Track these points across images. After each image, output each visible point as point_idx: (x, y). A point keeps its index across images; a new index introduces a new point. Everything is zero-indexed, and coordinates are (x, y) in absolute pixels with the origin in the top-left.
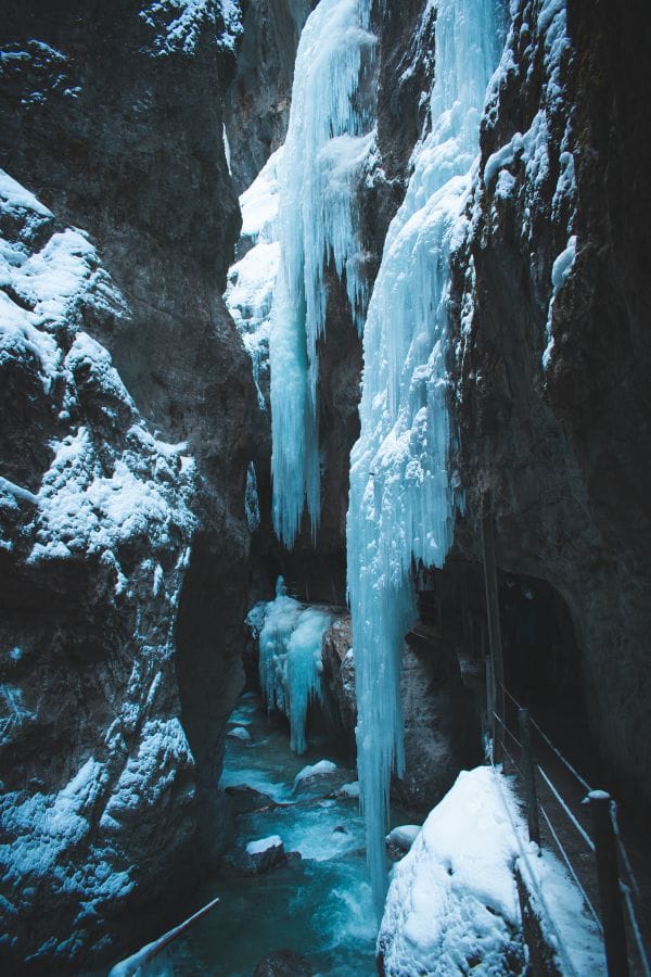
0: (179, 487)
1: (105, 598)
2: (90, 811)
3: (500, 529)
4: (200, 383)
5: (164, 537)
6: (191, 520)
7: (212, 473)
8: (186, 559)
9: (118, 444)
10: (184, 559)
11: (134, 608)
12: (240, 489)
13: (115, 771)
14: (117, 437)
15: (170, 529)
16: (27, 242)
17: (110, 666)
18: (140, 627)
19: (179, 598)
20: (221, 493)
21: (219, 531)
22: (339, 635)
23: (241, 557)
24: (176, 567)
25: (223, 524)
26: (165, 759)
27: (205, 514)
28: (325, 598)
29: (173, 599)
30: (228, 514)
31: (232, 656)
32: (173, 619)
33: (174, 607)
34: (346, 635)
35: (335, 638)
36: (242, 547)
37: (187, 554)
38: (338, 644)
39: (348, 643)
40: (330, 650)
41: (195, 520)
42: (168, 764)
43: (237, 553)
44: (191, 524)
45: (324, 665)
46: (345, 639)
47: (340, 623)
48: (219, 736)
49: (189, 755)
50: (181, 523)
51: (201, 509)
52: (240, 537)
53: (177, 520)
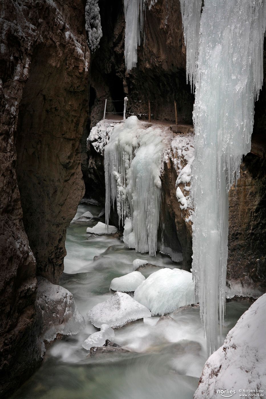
8: (26, 71)
10: (22, 70)
19: (19, 109)
20: (59, 4)
21: (58, 44)
22: (177, 152)
23: (81, 71)
24: (16, 78)
25: (62, 37)
26: (8, 255)
27: (44, 25)
28: (166, 117)
29: (13, 109)
30: (67, 26)
31: (72, 167)
32: (13, 128)
33: (15, 117)
34: (184, 153)
35: (173, 155)
36: (82, 61)
37: (27, 66)
38: (175, 161)
39: (185, 161)
40: (169, 166)
41: (34, 31)
42: (11, 260)
43: (77, 67)
44: (31, 35)
45: (162, 181)
46: (183, 157)
47: (178, 141)
48: (60, 240)
49: (31, 254)
50: (20, 34)
51: (40, 20)
52: (80, 51)
53: (16, 31)
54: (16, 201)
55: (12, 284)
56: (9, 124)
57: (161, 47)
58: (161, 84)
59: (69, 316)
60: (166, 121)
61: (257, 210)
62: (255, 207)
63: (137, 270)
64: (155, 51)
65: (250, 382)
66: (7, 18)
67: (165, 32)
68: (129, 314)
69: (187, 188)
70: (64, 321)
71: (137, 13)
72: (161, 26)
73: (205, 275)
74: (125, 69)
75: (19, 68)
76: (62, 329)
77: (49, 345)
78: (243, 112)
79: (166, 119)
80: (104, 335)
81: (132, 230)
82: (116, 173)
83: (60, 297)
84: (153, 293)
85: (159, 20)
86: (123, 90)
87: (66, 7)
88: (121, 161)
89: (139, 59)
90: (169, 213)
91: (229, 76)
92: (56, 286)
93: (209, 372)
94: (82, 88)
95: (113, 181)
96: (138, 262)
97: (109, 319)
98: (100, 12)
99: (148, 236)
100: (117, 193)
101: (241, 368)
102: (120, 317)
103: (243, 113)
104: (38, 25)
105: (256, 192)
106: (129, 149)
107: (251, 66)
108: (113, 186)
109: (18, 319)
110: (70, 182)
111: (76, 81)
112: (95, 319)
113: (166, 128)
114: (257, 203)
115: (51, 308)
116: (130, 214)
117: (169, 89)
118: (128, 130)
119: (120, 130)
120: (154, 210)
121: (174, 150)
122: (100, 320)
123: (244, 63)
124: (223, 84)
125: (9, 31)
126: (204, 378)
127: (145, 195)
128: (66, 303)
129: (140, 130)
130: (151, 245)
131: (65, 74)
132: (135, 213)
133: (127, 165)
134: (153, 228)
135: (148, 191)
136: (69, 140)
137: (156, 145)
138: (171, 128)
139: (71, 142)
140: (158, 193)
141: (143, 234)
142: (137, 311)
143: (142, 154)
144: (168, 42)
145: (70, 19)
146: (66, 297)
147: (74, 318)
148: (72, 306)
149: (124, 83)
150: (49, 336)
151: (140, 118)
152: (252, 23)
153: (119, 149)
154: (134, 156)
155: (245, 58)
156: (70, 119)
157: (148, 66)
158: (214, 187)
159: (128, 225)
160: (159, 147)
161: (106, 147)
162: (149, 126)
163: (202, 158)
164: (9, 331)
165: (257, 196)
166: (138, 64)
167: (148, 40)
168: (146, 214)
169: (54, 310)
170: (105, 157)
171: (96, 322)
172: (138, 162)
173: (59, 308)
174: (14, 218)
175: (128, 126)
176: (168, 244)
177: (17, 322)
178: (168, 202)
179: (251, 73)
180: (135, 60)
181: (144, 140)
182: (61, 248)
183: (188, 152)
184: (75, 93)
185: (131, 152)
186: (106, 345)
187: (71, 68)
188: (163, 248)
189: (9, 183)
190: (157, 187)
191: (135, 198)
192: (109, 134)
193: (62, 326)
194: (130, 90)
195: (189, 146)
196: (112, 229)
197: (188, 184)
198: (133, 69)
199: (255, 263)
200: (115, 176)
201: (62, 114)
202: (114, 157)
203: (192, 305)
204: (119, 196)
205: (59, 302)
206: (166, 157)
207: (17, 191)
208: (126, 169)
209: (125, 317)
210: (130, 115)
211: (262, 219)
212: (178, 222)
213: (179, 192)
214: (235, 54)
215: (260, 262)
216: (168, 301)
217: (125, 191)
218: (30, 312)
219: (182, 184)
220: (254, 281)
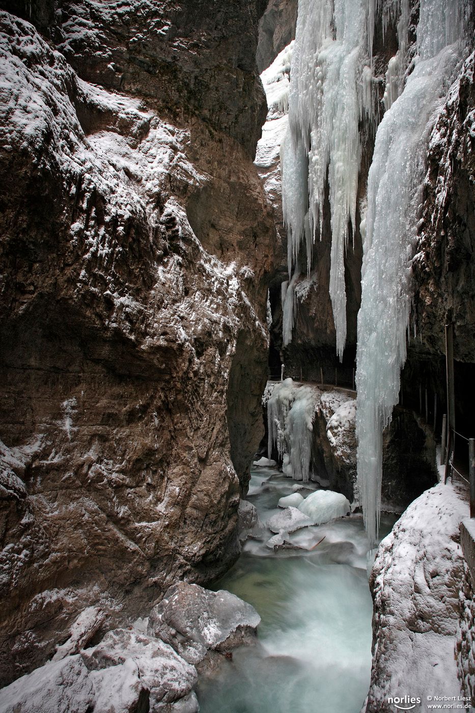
0: (228, 299)
1: (186, 373)
2: (181, 503)
3: (457, 333)
4: (239, 227)
5: (221, 334)
6: (236, 322)
7: (248, 290)
8: (234, 349)
9: (192, 271)
10: (231, 348)
11: (204, 379)
12: (264, 300)
13: (194, 479)
14: (191, 266)
15: (224, 328)
16: (134, 136)
17: (190, 416)
18: (207, 391)
19: (230, 374)
20: (252, 304)
21: (251, 329)
22: (325, 405)
23: (265, 348)
24: (228, 354)
25: (254, 325)
26: (223, 476)
27: (244, 318)
28: (314, 379)
29: (226, 375)
30: (257, 318)
31: (257, 415)
32: (226, 387)
33: (227, 380)
34: (331, 405)
35: (322, 407)
36: (266, 341)
37: (234, 345)
38: (324, 411)
39: (332, 411)
40: (319, 415)
41: (238, 322)
42: (224, 479)
43: (262, 345)
44: (236, 325)
45: (313, 426)
46: (330, 408)
47: (326, 396)
48: (247, 468)
49: (236, 476)
50: (231, 324)
51: (242, 315)
52: (264, 334)
53: (228, 322)
54: (227, 438)
55: (225, 497)
56: (224, 385)
57: (309, 328)
58: (309, 355)
59: (255, 523)
60: (313, 382)
61: (388, 447)
62: (387, 445)
63: (296, 492)
64: (305, 331)
65: (418, 551)
66: (223, 315)
67: (313, 319)
68: (298, 522)
69: (335, 431)
70: (252, 526)
71: (292, 305)
72: (310, 314)
73: (367, 489)
74: (281, 345)
75: (229, 347)
76: (251, 532)
77: (243, 544)
78: (393, 376)
79: (313, 380)
80: (282, 536)
81: (289, 463)
82: (276, 420)
83: (248, 509)
84: (312, 508)
85: (309, 310)
86: (280, 359)
87: (256, 304)
88: (280, 412)
89: (293, 337)
90: (318, 450)
91: (383, 353)
92: (246, 501)
93: (384, 550)
94: (265, 359)
95: (274, 426)
96: (296, 486)
97: (283, 526)
98: (271, 306)
99: (302, 467)
100: (277, 435)
101: (411, 543)
102: (292, 524)
103: (393, 378)
104: (240, 318)
105: (387, 434)
106: (286, 402)
107: (399, 347)
108: (274, 429)
109: (228, 522)
110: (255, 426)
111: (261, 355)
112: (273, 526)
113: (315, 387)
114: (388, 441)
115: (243, 517)
116: (288, 451)
117: (315, 358)
118: (286, 388)
119: (279, 389)
120: (307, 448)
121: (323, 403)
122: (276, 527)
123: (394, 344)
124: (379, 358)
125: (224, 323)
126: (379, 554)
127: (300, 436)
128: (252, 513)
129: (294, 389)
130: (305, 474)
131: (255, 350)
132: (292, 450)
133: (285, 414)
134: (306, 462)
135: (303, 433)
136: (255, 395)
137: (308, 400)
138: (318, 387)
139: (257, 397)
140: (310, 435)
141: (298, 466)
142: (304, 521)
143: (298, 406)
144: (316, 325)
145: (258, 313)
146: (252, 509)
147: (258, 525)
148: (256, 516)
149: (281, 354)
150: (242, 537)
151: (294, 380)
152: (398, 319)
153: (279, 403)
154: (290, 408)
155: (393, 342)
156: (256, 381)
157: (300, 342)
158: (373, 427)
159: (286, 459)
160: (310, 401)
161: (269, 402)
162: (301, 385)
163: (364, 407)
164: (222, 530)
165: (388, 436)
166: (292, 341)
167: (300, 324)
168: (301, 451)
169: (245, 519)
170: (268, 408)
171: (274, 528)
172: (294, 412)
173: (248, 517)
174: (225, 450)
175: (285, 386)
176: (317, 473)
177: (227, 524)
178: (318, 441)
179: (399, 351)
180: (290, 338)
181: (298, 396)
182: (248, 474)
183: (334, 404)
184: (261, 362)
185: (288, 405)
186: (284, 544)
187: (259, 346)
188: (313, 476)
189: (223, 425)
190: (309, 430)
191: (292, 438)
192: (271, 391)
193: (251, 530)
194: (285, 359)
195: (334, 400)
196: (273, 462)
197: (336, 428)
198: (289, 344)
199: (388, 486)
200: (276, 423)
201: (251, 378)
202: (275, 408)
203: (343, 517)
204: (279, 437)
205: (248, 513)
206: (317, 408)
207: (227, 431)
208: (284, 417)
209: (295, 524)
210: (286, 378)
211: (392, 453)
212: (326, 456)
213: (329, 434)
214: (387, 339)
215: (391, 485)
216: (324, 514)
217: (283, 434)
218: (235, 517)
219: (331, 428)
220: (387, 499)
